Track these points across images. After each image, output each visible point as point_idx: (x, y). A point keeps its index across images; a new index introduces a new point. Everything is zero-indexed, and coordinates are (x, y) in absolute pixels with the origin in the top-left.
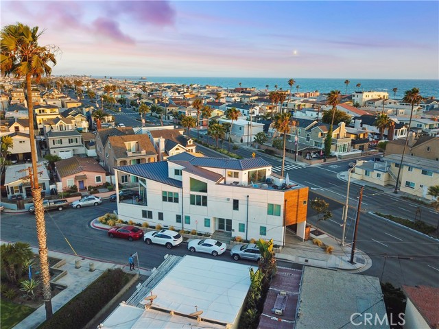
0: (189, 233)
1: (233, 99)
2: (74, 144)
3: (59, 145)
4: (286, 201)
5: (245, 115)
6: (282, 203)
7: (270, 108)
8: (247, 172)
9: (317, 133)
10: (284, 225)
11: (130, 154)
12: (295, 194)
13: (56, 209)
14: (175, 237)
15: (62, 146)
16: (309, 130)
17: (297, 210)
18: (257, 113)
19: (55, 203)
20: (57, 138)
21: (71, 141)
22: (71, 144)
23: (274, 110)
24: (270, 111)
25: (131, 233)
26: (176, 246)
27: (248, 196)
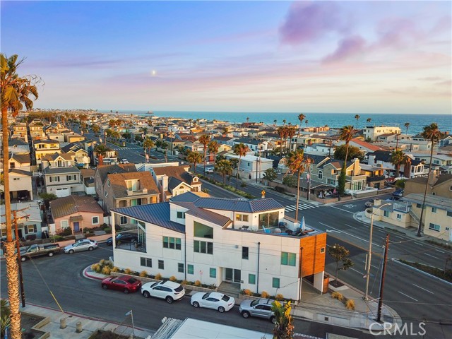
0: (192, 284)
1: (241, 133)
2: (73, 181)
3: (56, 182)
4: (301, 249)
5: (253, 150)
6: (297, 251)
7: (279, 143)
8: (257, 214)
9: (330, 169)
10: (300, 277)
11: (130, 193)
12: (311, 241)
13: (47, 254)
14: (176, 290)
15: (59, 183)
16: (321, 167)
17: (314, 259)
18: (265, 148)
19: (45, 247)
20: (54, 175)
21: (69, 178)
22: (70, 182)
23: (283, 146)
24: (279, 146)
25: (127, 285)
26: (178, 301)
27: (259, 243)
